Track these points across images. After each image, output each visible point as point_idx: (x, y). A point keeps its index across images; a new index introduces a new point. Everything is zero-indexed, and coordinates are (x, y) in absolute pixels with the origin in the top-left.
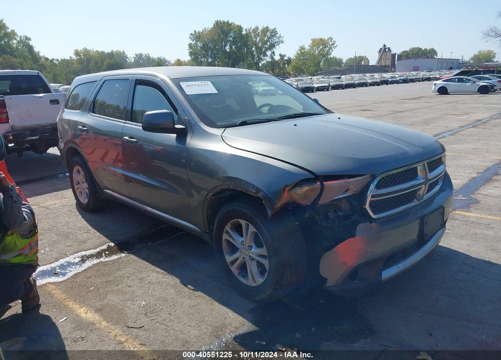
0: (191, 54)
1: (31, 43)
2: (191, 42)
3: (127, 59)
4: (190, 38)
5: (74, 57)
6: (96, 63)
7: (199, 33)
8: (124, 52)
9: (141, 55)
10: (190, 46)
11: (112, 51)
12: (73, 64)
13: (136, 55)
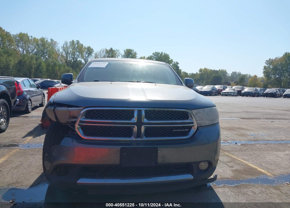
0: (264, 72)
1: (179, 65)
2: (266, 65)
3: (227, 75)
4: (266, 63)
5: (199, 72)
6: (208, 75)
7: (272, 60)
8: (226, 70)
9: (235, 72)
10: (265, 67)
11: (220, 70)
12: (197, 76)
13: (232, 72)
